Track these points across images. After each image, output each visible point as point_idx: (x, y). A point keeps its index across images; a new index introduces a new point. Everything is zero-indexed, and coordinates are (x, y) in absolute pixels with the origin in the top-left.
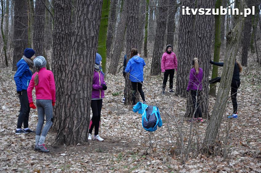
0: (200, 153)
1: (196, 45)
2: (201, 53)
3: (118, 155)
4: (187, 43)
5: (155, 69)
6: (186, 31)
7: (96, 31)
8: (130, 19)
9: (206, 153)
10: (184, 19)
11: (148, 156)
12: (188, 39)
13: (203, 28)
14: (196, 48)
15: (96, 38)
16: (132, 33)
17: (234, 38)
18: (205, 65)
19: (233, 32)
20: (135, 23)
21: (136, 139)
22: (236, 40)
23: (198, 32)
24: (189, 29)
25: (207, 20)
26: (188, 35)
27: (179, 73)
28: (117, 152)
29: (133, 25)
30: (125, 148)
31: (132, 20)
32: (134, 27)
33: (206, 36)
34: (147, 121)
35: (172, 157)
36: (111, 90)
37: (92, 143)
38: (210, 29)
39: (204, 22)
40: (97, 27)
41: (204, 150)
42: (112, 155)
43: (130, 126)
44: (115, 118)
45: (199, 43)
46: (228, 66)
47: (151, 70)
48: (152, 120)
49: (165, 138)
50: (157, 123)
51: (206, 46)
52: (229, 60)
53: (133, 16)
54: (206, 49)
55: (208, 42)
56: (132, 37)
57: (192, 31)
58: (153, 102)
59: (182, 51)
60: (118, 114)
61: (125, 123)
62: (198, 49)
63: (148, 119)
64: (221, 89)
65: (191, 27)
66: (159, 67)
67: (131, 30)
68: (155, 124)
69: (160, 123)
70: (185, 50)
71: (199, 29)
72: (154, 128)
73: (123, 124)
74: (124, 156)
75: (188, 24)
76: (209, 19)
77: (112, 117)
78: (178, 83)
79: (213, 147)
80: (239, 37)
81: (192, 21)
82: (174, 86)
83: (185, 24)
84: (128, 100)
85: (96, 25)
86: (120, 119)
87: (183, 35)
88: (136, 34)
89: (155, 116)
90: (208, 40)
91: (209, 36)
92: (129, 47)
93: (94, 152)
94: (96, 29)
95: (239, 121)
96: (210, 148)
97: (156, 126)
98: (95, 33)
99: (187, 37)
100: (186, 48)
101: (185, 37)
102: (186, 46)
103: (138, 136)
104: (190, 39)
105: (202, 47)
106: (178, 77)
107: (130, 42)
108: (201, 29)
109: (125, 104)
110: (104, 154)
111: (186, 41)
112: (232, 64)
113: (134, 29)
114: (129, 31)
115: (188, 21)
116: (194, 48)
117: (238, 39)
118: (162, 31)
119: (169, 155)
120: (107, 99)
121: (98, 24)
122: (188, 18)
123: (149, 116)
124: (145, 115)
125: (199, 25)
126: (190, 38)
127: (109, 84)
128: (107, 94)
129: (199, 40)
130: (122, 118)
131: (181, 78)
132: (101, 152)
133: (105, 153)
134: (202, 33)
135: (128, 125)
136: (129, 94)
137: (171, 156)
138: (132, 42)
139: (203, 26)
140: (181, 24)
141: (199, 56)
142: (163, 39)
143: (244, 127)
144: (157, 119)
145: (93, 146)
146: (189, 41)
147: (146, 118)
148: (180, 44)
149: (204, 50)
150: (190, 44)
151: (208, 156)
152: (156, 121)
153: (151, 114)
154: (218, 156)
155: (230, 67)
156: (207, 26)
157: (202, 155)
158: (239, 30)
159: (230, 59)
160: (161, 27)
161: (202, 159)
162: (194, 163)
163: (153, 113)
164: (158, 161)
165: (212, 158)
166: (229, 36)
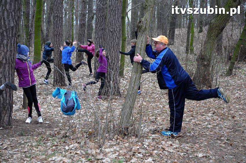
0: (116, 135)
1: (109, 37)
2: (113, 44)
3: (38, 138)
4: (102, 37)
5: (79, 58)
6: (100, 28)
7: (16, 21)
8: (55, 18)
9: (122, 134)
10: (98, 20)
11: (67, 138)
12: (102, 34)
13: (114, 24)
14: (109, 40)
15: (16, 28)
16: (58, 29)
17: (144, 26)
18: (116, 54)
19: (143, 21)
20: (60, 21)
21: (58, 118)
22: (145, 28)
23: (110, 27)
24: (103, 27)
25: (116, 17)
26: (102, 31)
27: (96, 61)
28: (39, 134)
29: (58, 23)
30: (47, 129)
31: (57, 19)
32: (59, 24)
33: (116, 30)
34: (66, 105)
35: (90, 140)
36: (44, 75)
37: (15, 126)
38: (119, 25)
39: (114, 19)
40: (16, 17)
41: (120, 132)
42: (33, 139)
43: (56, 105)
44: (44, 98)
45: (111, 36)
46: (139, 52)
47: (76, 59)
48: (70, 104)
49: (84, 117)
50: (75, 107)
51: (116, 38)
52: (140, 47)
53: (57, 15)
54: (117, 41)
55: (118, 35)
56: (57, 32)
57: (105, 28)
58: (76, 83)
59: (98, 44)
60: (47, 95)
61: (52, 102)
62: (110, 41)
63: (67, 103)
64: (134, 73)
65: (104, 25)
66: (82, 57)
67: (56, 27)
68: (73, 108)
69: (78, 106)
70: (100, 43)
71: (111, 25)
72: (72, 112)
73: (50, 103)
74: (44, 140)
75: (102, 23)
76: (118, 17)
77: (41, 98)
78: (96, 68)
79: (128, 128)
80: (148, 25)
81: (104, 21)
82: (92, 71)
83: (99, 23)
84: (56, 83)
85: (15, 16)
86: (48, 99)
87: (98, 31)
88: (61, 30)
89: (74, 101)
90: (118, 33)
91: (118, 30)
92: (55, 40)
93: (16, 135)
94: (15, 20)
95: (144, 98)
96: (125, 129)
97: (75, 110)
98: (15, 23)
99: (101, 33)
100: (101, 41)
101: (100, 33)
102: (101, 40)
103: (61, 116)
104: (103, 35)
105: (113, 39)
106: (95, 63)
107: (57, 37)
108: (112, 25)
109: (53, 86)
110: (25, 138)
111: (101, 35)
112: (143, 50)
113: (59, 26)
114: (55, 28)
115: (102, 21)
116: (107, 40)
117: (147, 28)
118: (83, 30)
119: (87, 137)
120: (40, 81)
121: (17, 15)
122: (101, 18)
123: (68, 100)
124: (63, 100)
125: (110, 22)
126: (103, 33)
127: (43, 70)
128: (41, 78)
129: (111, 33)
130: (50, 98)
131: (97, 64)
132: (22, 135)
133: (26, 136)
134: (113, 28)
135: (54, 104)
136: (56, 78)
137: (89, 138)
138: (58, 36)
139: (113, 22)
140: (97, 23)
141: (111, 46)
142: (84, 36)
143: (148, 103)
144: (75, 103)
145: (15, 129)
146: (103, 36)
147: (64, 103)
148: (96, 38)
149: (115, 42)
150: (103, 38)
151: (123, 137)
152: (74, 106)
153: (69, 99)
154: (132, 137)
155: (141, 53)
156: (116, 22)
157: (118, 137)
158: (148, 20)
159: (141, 45)
160: (82, 27)
161: (118, 141)
162: (111, 146)
163: (71, 97)
164: (76, 145)
165: (127, 139)
166: (140, 24)
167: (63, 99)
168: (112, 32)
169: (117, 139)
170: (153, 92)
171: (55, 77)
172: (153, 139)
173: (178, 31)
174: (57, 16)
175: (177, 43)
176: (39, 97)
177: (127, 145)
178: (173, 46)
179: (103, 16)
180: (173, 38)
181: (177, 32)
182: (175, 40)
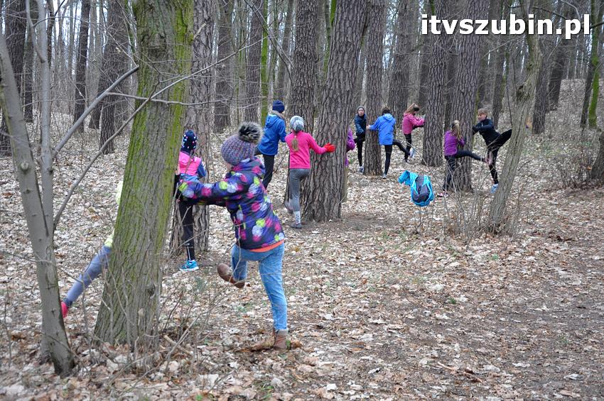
0: (483, 232)
1: (458, 101)
3: (381, 234)
4: (438, 99)
9: (491, 232)
10: (434, 70)
11: (419, 235)
13: (467, 81)
17: (527, 93)
19: (525, 86)
22: (529, 95)
23: (461, 86)
26: (439, 89)
28: (378, 230)
30: (385, 226)
33: (470, 90)
34: (417, 193)
35: (450, 237)
42: (374, 234)
48: (423, 192)
55: (472, 98)
60: (359, 186)
61: (371, 197)
63: (419, 191)
68: (428, 197)
71: (462, 83)
72: (425, 202)
74: (389, 236)
75: (439, 75)
86: (363, 192)
87: (432, 89)
89: (428, 188)
90: (472, 95)
91: (473, 91)
93: (350, 230)
97: (429, 200)
101: (436, 92)
102: (436, 104)
105: (465, 104)
108: (464, 82)
115: (439, 73)
123: (420, 187)
129: (462, 96)
130: (366, 191)
132: (358, 230)
133: (363, 231)
134: (466, 86)
135: (375, 199)
136: (369, 162)
139: (467, 78)
144: (429, 191)
147: (416, 190)
151: (494, 235)
152: (429, 194)
153: (422, 186)
154: (505, 236)
156: (471, 78)
157: (487, 235)
161: (488, 239)
162: (479, 244)
163: (424, 184)
164: (434, 241)
165: (499, 238)
166: (521, 90)
167: (414, 185)
168: (463, 94)
169: (486, 237)
170: (524, 189)
171: (367, 161)
172: (533, 241)
173: (566, 84)
174: (375, 67)
175: (565, 107)
176: (349, 188)
177: (500, 244)
178: (555, 113)
179: (442, 64)
180: (558, 99)
181: (564, 85)
182: (561, 102)
